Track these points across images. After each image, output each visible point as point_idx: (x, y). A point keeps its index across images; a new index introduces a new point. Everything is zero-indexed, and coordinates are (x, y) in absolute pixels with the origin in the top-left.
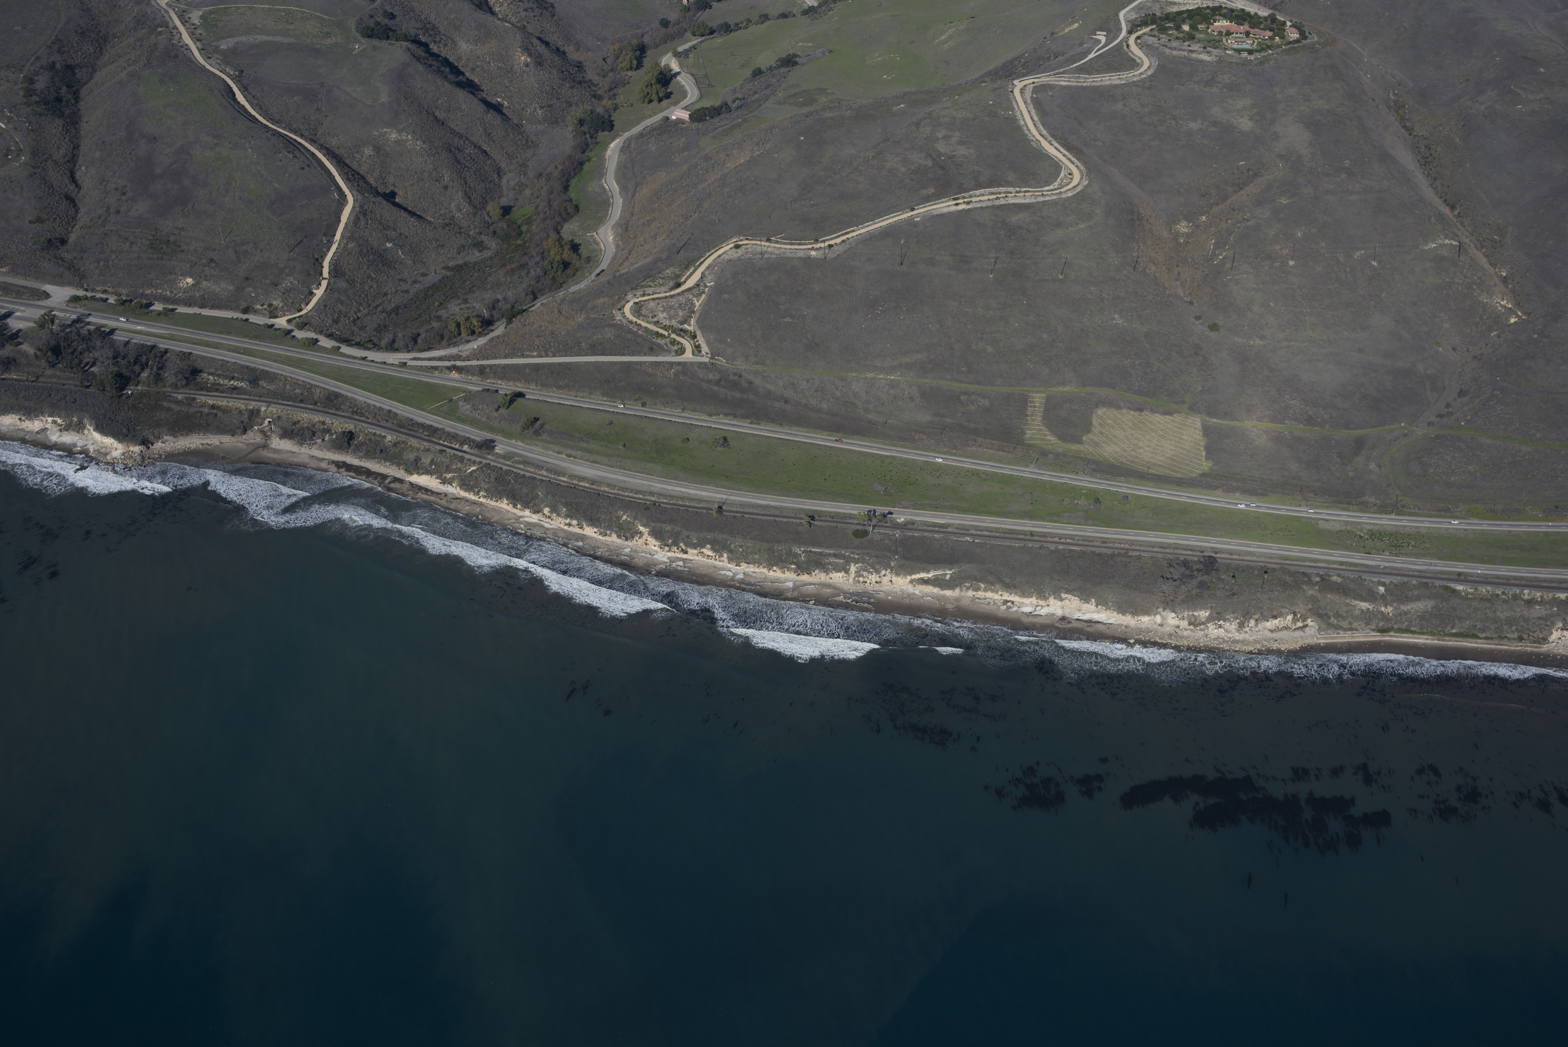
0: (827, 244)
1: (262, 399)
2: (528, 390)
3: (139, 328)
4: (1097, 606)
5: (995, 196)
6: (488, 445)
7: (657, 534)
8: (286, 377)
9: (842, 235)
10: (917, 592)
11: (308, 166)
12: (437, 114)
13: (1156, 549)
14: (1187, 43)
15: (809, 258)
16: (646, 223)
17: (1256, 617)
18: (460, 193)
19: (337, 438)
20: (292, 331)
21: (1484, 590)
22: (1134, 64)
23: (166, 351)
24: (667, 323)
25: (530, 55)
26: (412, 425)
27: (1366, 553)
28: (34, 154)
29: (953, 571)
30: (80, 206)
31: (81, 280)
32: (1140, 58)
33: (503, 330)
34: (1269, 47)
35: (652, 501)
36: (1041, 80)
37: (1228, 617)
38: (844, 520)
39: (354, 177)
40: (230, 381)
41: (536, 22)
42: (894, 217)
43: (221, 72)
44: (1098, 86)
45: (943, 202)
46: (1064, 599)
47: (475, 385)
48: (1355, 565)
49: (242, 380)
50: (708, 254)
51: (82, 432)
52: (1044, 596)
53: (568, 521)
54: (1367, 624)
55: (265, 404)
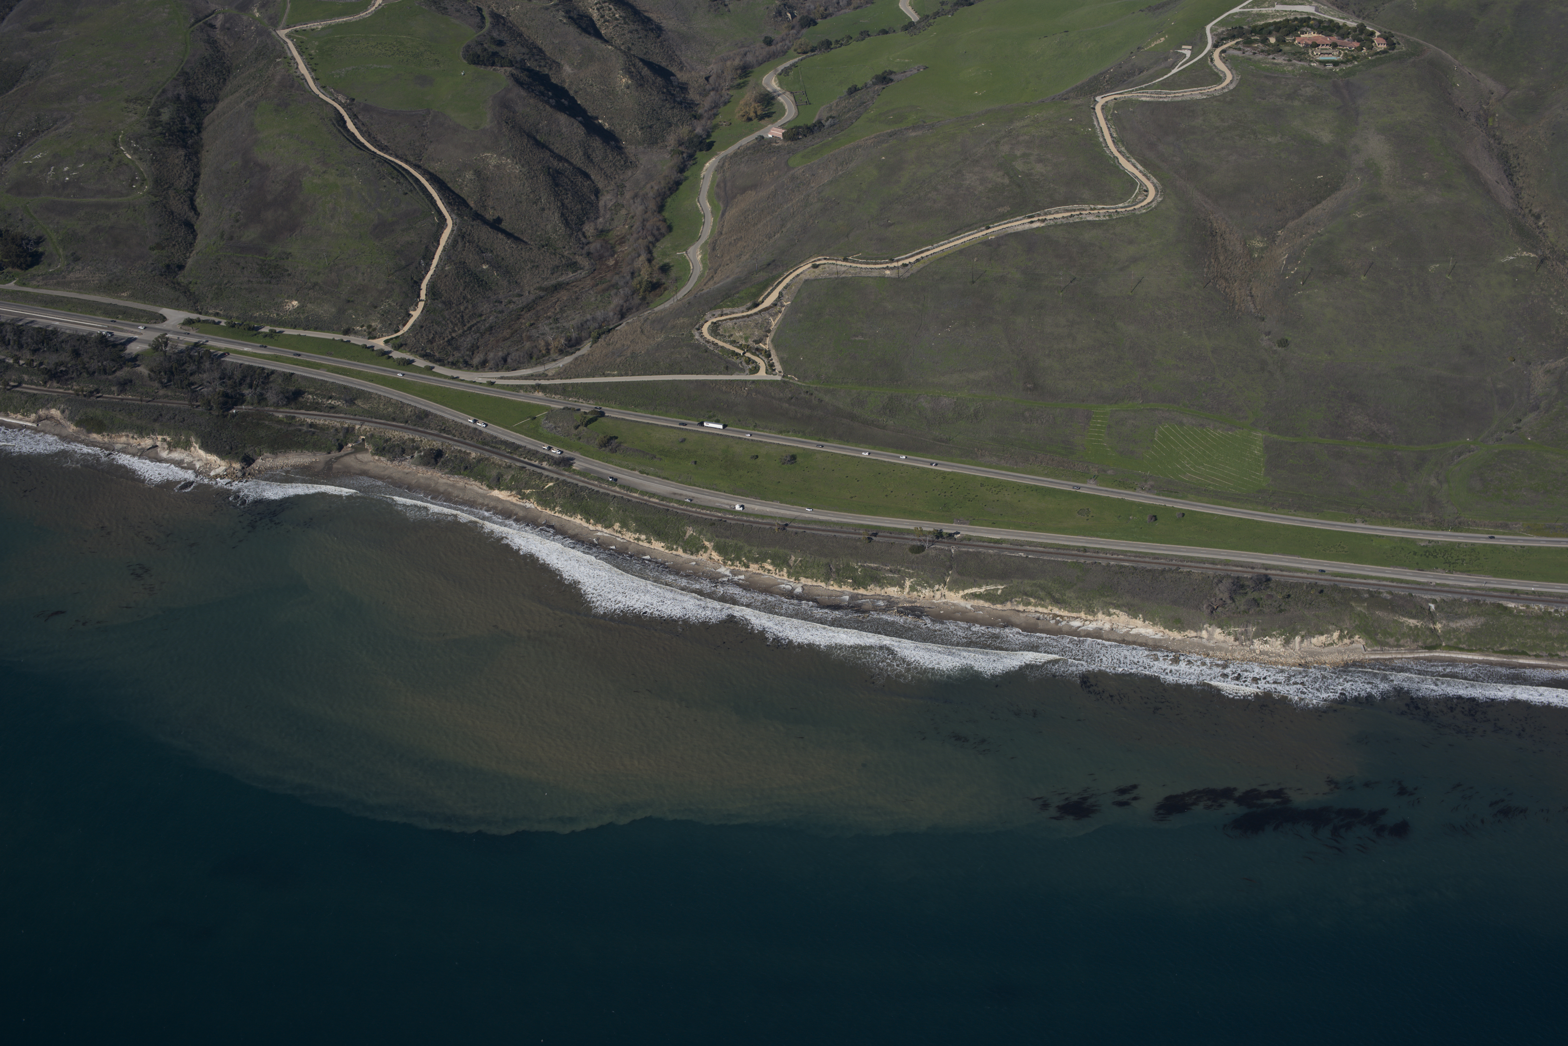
0: (900, 263)
1: (357, 417)
2: (608, 408)
3: (246, 349)
4: (1144, 621)
5: (1069, 214)
6: (566, 463)
7: (719, 549)
8: (380, 396)
9: (917, 254)
10: (969, 607)
11: (411, 191)
12: (538, 137)
13: (1207, 565)
14: (1271, 56)
15: (883, 278)
16: (733, 242)
17: (1303, 633)
18: (556, 214)
19: (425, 455)
20: (390, 352)
21: (1536, 608)
22: (1217, 78)
23: (273, 372)
24: (743, 342)
25: (632, 77)
26: (496, 442)
27: (1419, 570)
28: (157, 182)
29: (1005, 586)
30: (198, 232)
31: (195, 303)
32: (1223, 72)
33: (589, 349)
34: (1355, 58)
35: (718, 517)
36: (1123, 96)
37: (1274, 633)
38: (901, 536)
39: (456, 201)
40: (328, 400)
41: (640, 43)
42: (969, 235)
43: (333, 100)
44: (1178, 102)
45: (1018, 220)
46: (1112, 614)
47: (557, 404)
48: (1407, 582)
49: (339, 399)
50: (786, 274)
51: (189, 449)
52: (1093, 612)
53: (637, 536)
54: (1415, 641)
55: (359, 422)
